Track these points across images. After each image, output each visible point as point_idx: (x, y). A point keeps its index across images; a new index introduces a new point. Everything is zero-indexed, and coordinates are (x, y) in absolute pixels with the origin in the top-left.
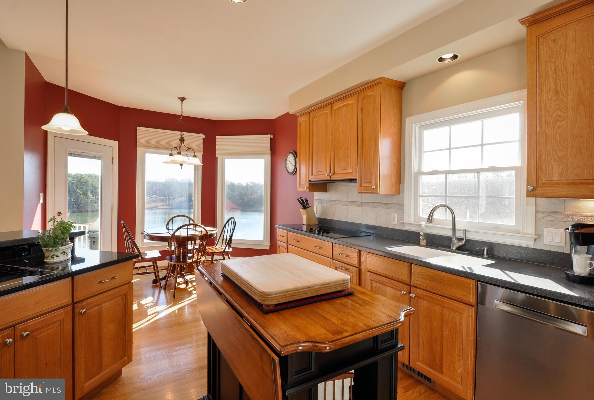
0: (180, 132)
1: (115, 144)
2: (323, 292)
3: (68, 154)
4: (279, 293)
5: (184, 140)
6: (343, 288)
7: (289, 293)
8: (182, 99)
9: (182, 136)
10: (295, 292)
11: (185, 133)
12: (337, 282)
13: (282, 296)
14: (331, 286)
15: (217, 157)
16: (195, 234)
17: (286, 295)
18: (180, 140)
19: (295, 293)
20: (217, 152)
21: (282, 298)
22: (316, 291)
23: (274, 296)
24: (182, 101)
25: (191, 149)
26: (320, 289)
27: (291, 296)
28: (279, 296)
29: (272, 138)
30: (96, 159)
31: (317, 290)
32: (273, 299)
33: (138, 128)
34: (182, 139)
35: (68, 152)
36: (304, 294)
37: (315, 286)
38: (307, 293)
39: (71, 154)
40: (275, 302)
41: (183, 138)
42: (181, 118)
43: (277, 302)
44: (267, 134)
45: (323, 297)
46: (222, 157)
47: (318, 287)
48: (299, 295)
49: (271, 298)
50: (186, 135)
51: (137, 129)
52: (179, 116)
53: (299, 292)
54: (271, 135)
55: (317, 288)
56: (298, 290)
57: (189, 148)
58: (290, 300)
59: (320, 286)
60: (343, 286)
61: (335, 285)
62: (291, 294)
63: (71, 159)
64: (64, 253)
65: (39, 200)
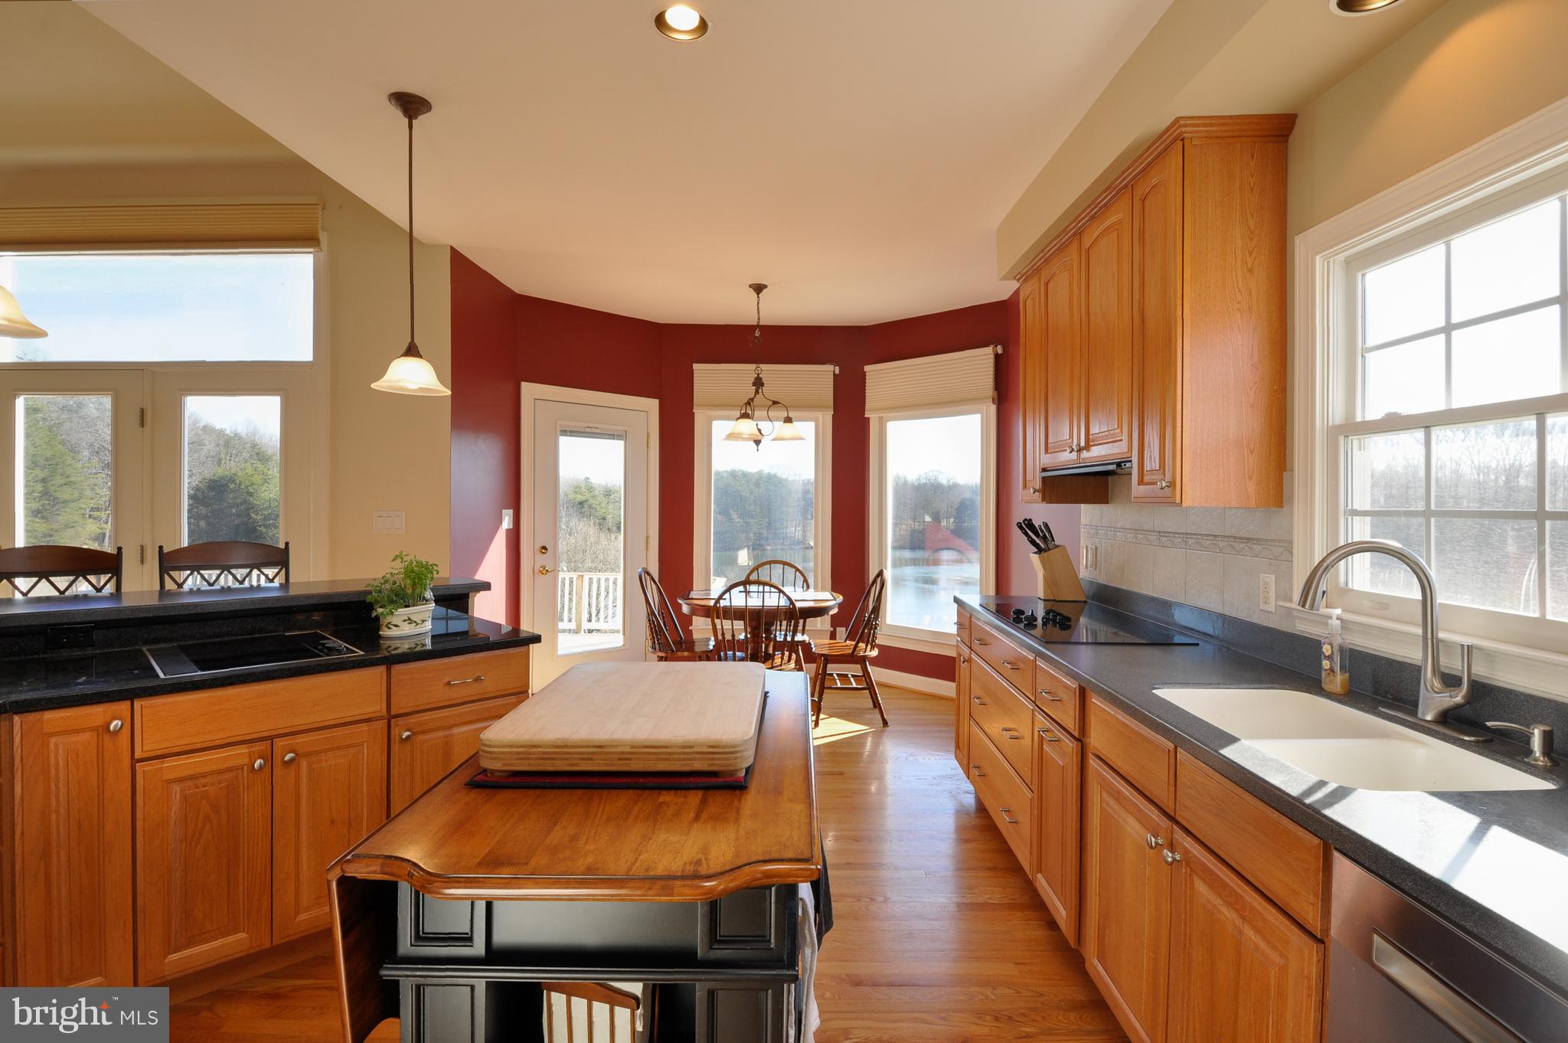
0: (753, 366)
1: (652, 405)
2: (642, 766)
3: (559, 433)
4: (511, 746)
5: (762, 385)
6: (709, 765)
7: (540, 750)
8: (759, 288)
9: (758, 374)
10: (557, 750)
11: (763, 367)
12: (692, 747)
13: (518, 753)
14: (670, 754)
15: (869, 419)
16: (763, 606)
17: (530, 753)
18: (754, 384)
19: (556, 753)
20: (868, 406)
21: (517, 759)
22: (620, 759)
23: (496, 750)
24: (758, 294)
25: (779, 403)
26: (633, 756)
27: (542, 759)
28: (511, 753)
29: (1001, 355)
30: (614, 439)
31: (624, 757)
32: (494, 756)
33: (696, 366)
34: (758, 383)
35: (559, 429)
36: (581, 759)
37: (616, 746)
38: (591, 759)
39: (566, 431)
40: (501, 765)
41: (761, 379)
42: (757, 334)
43: (504, 765)
44: (986, 345)
45: (641, 780)
46: (880, 417)
47: (628, 749)
48: (567, 759)
49: (490, 753)
50: (768, 370)
51: (694, 368)
52: (750, 329)
53: (569, 753)
54: (996, 346)
55: (622, 753)
56: (566, 746)
57: (775, 403)
58: (540, 768)
59: (632, 747)
60: (714, 759)
61: (684, 753)
62: (544, 753)
63: (565, 442)
64: (410, 621)
65: (500, 522)
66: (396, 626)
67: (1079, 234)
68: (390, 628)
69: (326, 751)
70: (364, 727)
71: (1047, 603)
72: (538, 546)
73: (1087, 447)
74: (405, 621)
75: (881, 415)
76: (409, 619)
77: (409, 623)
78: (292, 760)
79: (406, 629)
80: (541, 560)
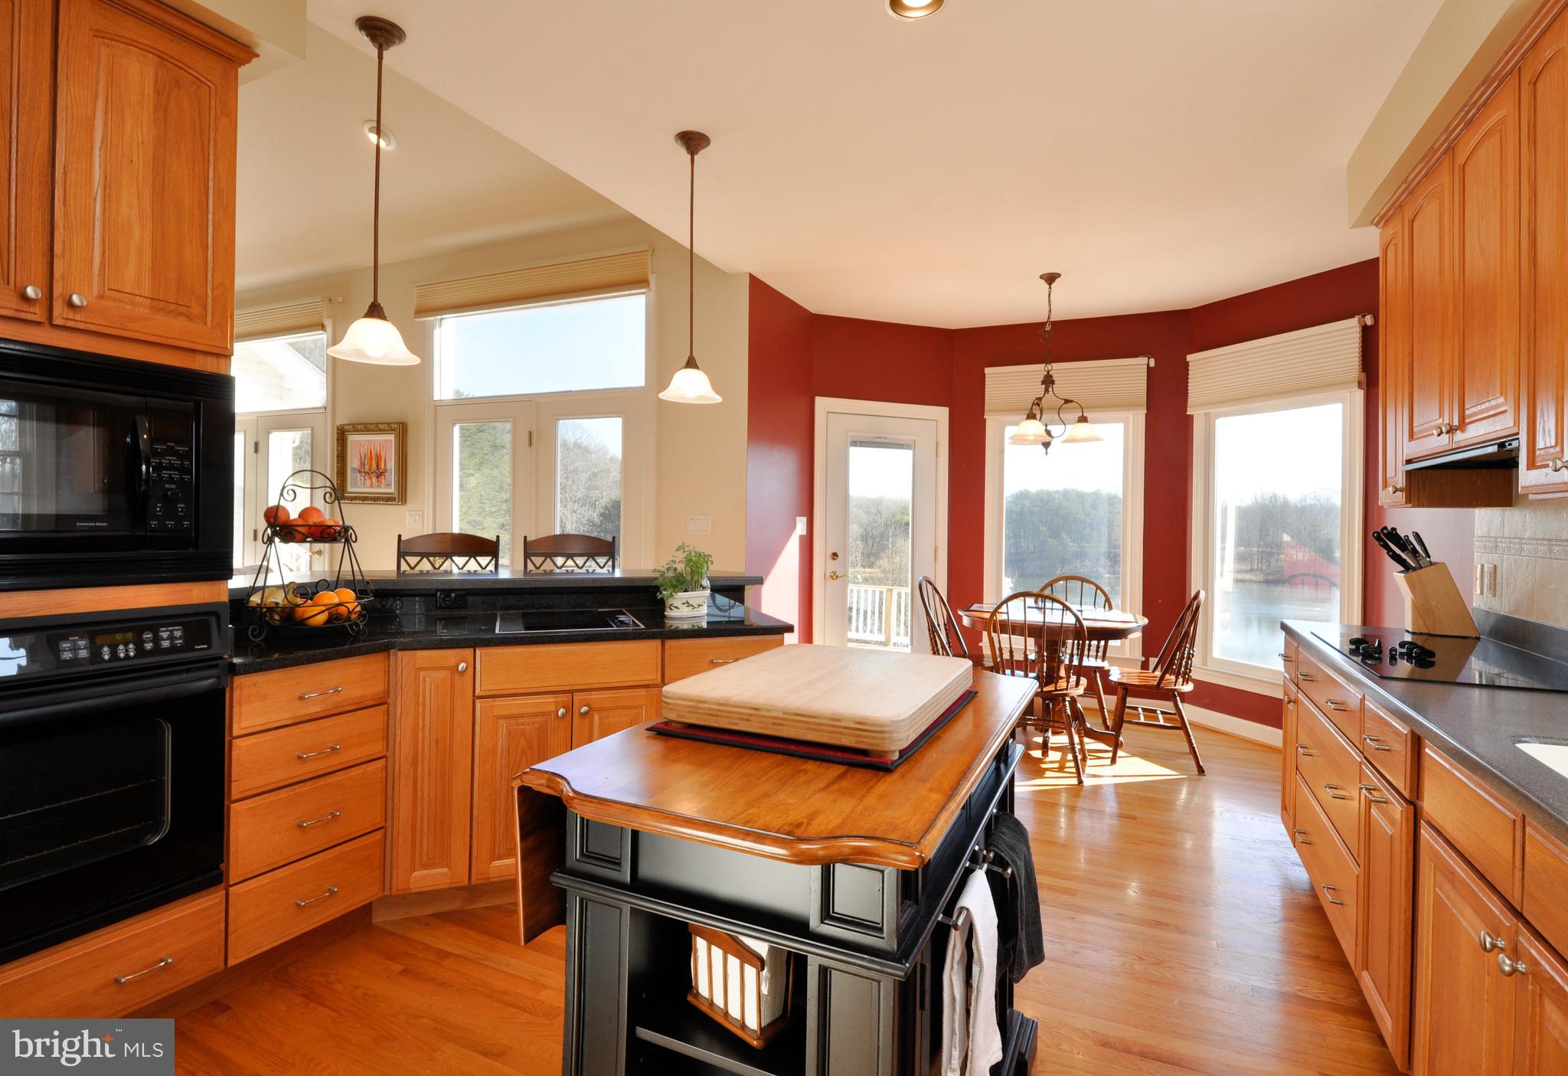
0: (1042, 366)
1: (942, 414)
2: (792, 733)
3: (849, 444)
4: (683, 699)
5: (1053, 382)
6: (856, 742)
7: (706, 705)
8: (1050, 279)
9: (1048, 372)
10: (720, 708)
11: (1056, 366)
12: (839, 720)
13: (689, 707)
14: (819, 724)
15: (1192, 417)
17: (698, 708)
18: (1043, 383)
19: (719, 710)
20: (1192, 399)
21: (688, 712)
22: (774, 724)
23: (672, 701)
24: (1050, 284)
25: (1072, 401)
26: (785, 722)
27: (709, 715)
28: (683, 705)
29: (1371, 326)
30: (903, 448)
31: (777, 722)
32: (670, 707)
33: (987, 370)
34: (1048, 381)
35: (849, 440)
36: (741, 719)
37: (770, 711)
38: (749, 720)
39: (856, 442)
40: (675, 716)
41: (1051, 376)
42: (1048, 328)
43: (678, 716)
44: (1351, 316)
45: (792, 748)
46: (1206, 414)
47: (780, 715)
48: (728, 717)
49: (667, 703)
50: (1058, 369)
51: (986, 372)
52: (1043, 324)
53: (729, 712)
54: (1364, 316)
55: (775, 718)
56: (727, 705)
57: (1067, 401)
58: (706, 723)
59: (785, 713)
60: (860, 736)
61: (832, 726)
62: (710, 709)
63: (855, 453)
64: (688, 604)
65: (794, 526)
66: (676, 608)
67: (1451, 150)
68: (672, 609)
69: (613, 709)
70: (643, 692)
71: (1416, 636)
72: (829, 553)
73: (1462, 426)
74: (684, 604)
75: (1207, 411)
76: (687, 603)
77: (688, 606)
78: (586, 713)
79: (685, 612)
80: (833, 565)
